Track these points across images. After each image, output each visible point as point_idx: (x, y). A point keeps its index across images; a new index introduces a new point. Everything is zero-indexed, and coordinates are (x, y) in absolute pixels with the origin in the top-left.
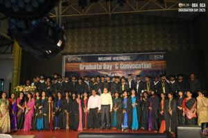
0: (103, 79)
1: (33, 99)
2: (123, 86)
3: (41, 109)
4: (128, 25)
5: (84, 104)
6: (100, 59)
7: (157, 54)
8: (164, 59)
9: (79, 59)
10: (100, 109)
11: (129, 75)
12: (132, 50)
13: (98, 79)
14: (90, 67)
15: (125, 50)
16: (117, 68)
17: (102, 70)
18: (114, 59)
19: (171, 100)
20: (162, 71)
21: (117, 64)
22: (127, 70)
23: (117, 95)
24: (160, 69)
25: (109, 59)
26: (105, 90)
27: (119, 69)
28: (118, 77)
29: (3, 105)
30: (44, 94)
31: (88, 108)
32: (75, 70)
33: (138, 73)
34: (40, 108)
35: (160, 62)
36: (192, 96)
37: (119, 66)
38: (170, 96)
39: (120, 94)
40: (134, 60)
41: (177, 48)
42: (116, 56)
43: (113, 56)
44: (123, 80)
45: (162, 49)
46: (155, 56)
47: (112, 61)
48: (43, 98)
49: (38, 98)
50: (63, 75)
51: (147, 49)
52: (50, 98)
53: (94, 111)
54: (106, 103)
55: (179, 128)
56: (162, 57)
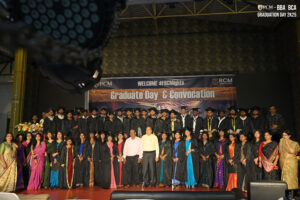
0: (144, 113)
1: (43, 143)
2: (173, 124)
3: (56, 157)
4: (180, 34)
5: (118, 149)
6: (140, 84)
7: (223, 77)
8: (233, 85)
9: (110, 84)
10: (141, 157)
11: (183, 108)
12: (187, 70)
13: (137, 113)
14: (126, 95)
15: (177, 71)
16: (165, 97)
17: (144, 100)
18: (161, 83)
19: (243, 143)
20: (230, 102)
21: (164, 91)
22: (179, 101)
23: (164, 136)
24: (227, 98)
25: (154, 83)
26: (149, 129)
27: (168, 99)
28: (166, 111)
29: (7, 151)
30: (59, 135)
31: (124, 157)
32: (104, 100)
33: (195, 104)
34: (54, 155)
35: (228, 89)
36: (273, 139)
37: (168, 94)
38: (243, 138)
39: (169, 135)
40: (190, 86)
41: (252, 69)
42: (163, 80)
43: (159, 80)
44: (173, 115)
45: (230, 69)
46: (221, 80)
47: (158, 87)
48: (59, 141)
49: (50, 141)
50: (87, 107)
51: (208, 70)
52: (69, 142)
53: (132, 160)
54: (149, 149)
55: (252, 184)
56: (230, 81)
